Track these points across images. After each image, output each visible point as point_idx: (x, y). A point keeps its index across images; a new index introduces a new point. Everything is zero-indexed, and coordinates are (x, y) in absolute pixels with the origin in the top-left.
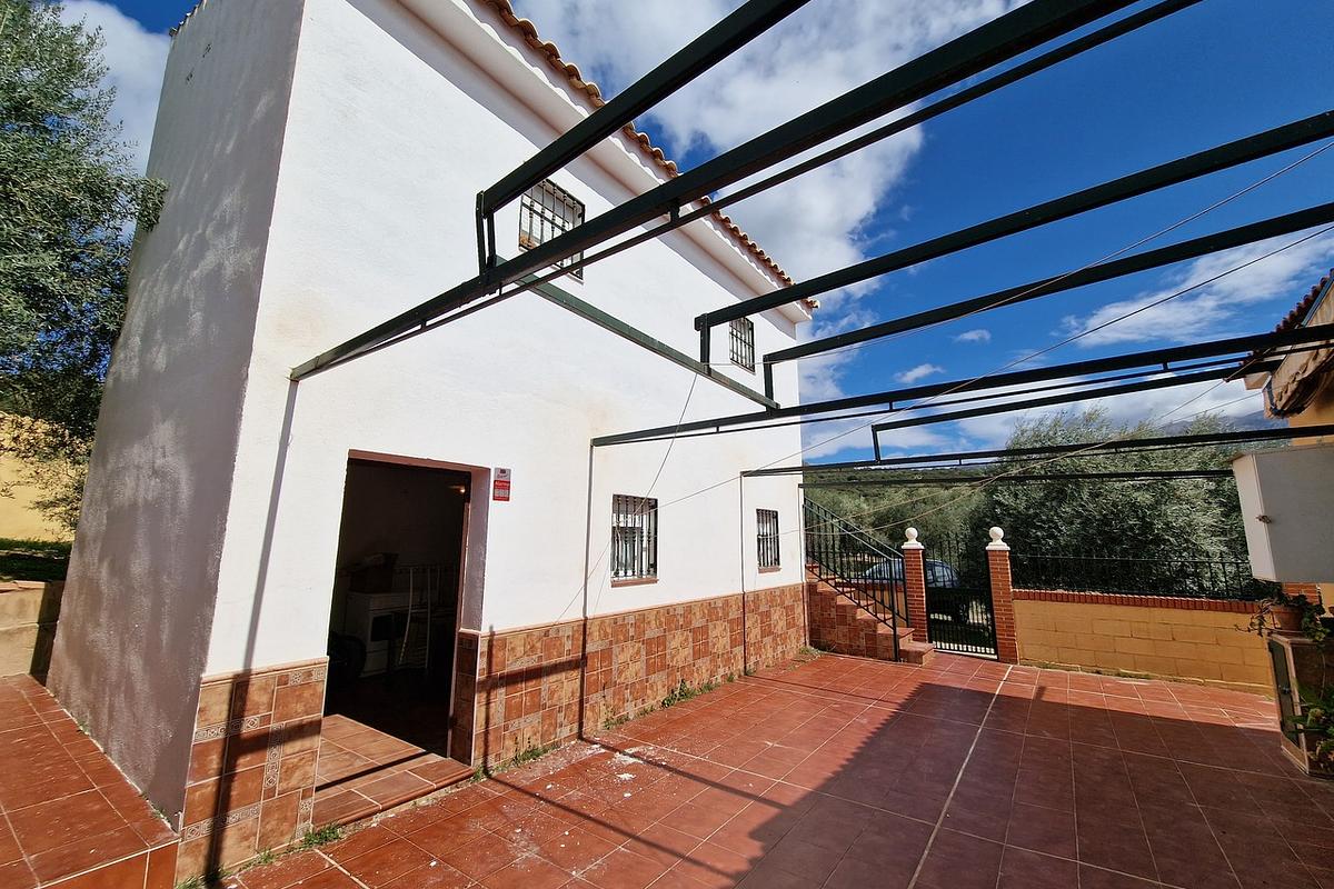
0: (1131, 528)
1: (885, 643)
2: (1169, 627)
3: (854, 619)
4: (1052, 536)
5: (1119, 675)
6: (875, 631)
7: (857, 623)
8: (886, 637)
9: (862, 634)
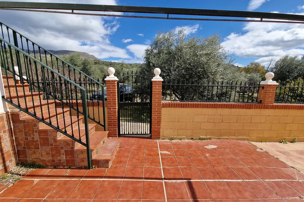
0: (199, 72)
1: (81, 156)
2: (222, 116)
3: (55, 141)
4: (168, 75)
5: (200, 139)
6: (73, 148)
7: (58, 143)
8: (82, 152)
9: (63, 151)
